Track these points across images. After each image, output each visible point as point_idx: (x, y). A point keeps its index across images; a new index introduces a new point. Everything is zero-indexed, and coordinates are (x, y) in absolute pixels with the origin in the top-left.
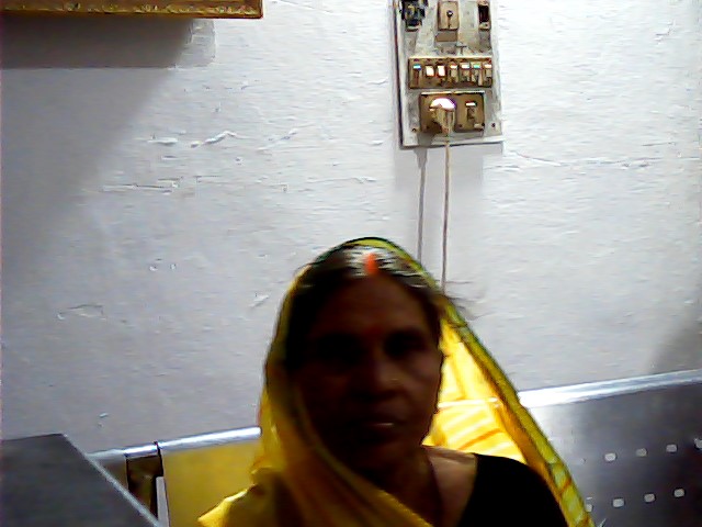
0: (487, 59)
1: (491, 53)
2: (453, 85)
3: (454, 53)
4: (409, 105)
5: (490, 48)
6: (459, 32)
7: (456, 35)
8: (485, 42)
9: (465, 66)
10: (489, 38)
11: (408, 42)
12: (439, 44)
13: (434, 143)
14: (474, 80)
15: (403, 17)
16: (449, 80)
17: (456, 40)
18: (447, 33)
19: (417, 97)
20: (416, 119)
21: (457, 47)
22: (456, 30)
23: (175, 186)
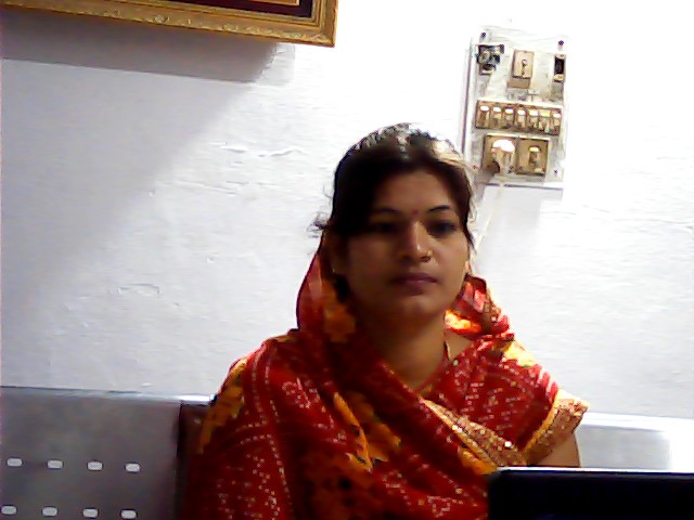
0: (559, 111)
1: (563, 104)
2: (519, 129)
3: (524, 100)
4: (473, 143)
5: (561, 98)
6: (532, 80)
7: (529, 84)
8: (557, 93)
9: (533, 113)
10: (562, 90)
11: (480, 82)
12: (510, 89)
13: (493, 181)
14: (541, 126)
15: (478, 60)
16: (516, 124)
17: (527, 88)
18: (520, 81)
19: (481, 137)
20: (478, 157)
21: (528, 94)
22: (529, 78)
23: (240, 188)
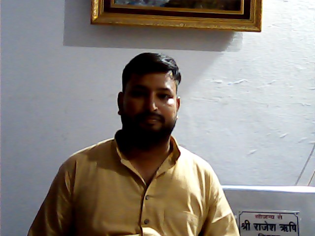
23: (220, 100)
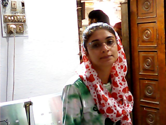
0: (25, 16)
2: (15, 22)
3: (16, 14)
4: (4, 26)
5: (25, 13)
7: (16, 10)
9: (18, 17)
10: (24, 11)
11: (3, 11)
12: (12, 12)
13: (11, 36)
14: (21, 20)
15: (2, 4)
16: (14, 20)
18: (14, 9)
19: (6, 25)
20: (6, 30)
21: (16, 12)
22: (16, 8)
